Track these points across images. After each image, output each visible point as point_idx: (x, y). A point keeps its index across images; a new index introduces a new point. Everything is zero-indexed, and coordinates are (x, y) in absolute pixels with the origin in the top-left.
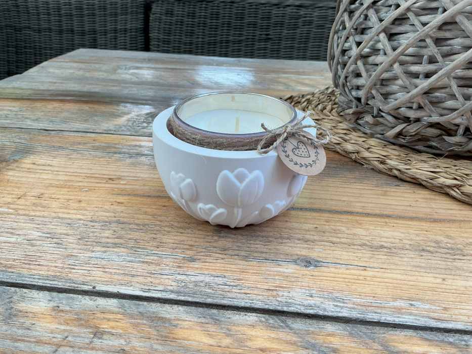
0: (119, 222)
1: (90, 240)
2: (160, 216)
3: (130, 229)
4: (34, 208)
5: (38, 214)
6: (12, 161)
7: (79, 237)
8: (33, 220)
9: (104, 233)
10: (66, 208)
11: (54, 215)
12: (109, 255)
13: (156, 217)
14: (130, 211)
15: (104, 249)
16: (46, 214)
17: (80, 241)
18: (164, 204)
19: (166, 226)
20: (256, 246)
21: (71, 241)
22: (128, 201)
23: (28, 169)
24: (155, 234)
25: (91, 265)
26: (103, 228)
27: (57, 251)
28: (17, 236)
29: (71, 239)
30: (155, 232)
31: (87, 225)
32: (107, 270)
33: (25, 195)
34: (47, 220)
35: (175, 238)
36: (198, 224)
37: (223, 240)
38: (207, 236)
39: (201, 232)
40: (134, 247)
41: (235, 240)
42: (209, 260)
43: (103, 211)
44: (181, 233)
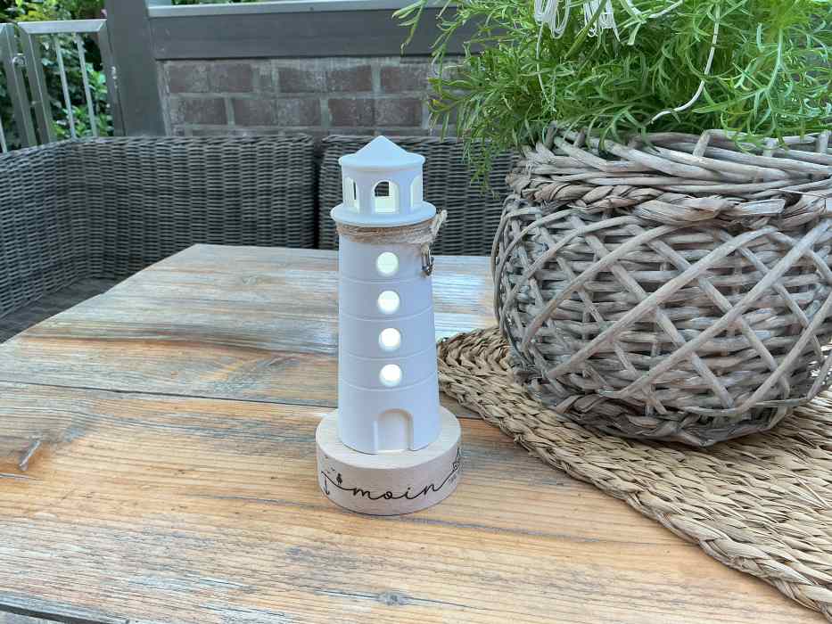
0: (174, 535)
1: (136, 559)
2: (229, 527)
3: (186, 545)
4: (79, 512)
5: (83, 520)
6: (65, 441)
7: (124, 554)
8: (74, 529)
9: (154, 549)
10: (117, 514)
11: (101, 522)
13: (222, 528)
14: (192, 520)
15: (149, 572)
16: (91, 521)
17: (124, 560)
18: (233, 509)
19: (232, 542)
22: (193, 504)
23: (84, 454)
24: (216, 553)
25: (129, 593)
26: (154, 542)
27: (93, 572)
28: (53, 552)
29: (115, 557)
30: (215, 550)
31: (136, 538)
33: (72, 493)
34: (90, 529)
35: (238, 559)
36: (272, 540)
37: (297, 563)
38: (279, 557)
39: (272, 552)
40: (185, 571)
41: (312, 565)
42: (271, 591)
43: (161, 519)
44: (248, 553)
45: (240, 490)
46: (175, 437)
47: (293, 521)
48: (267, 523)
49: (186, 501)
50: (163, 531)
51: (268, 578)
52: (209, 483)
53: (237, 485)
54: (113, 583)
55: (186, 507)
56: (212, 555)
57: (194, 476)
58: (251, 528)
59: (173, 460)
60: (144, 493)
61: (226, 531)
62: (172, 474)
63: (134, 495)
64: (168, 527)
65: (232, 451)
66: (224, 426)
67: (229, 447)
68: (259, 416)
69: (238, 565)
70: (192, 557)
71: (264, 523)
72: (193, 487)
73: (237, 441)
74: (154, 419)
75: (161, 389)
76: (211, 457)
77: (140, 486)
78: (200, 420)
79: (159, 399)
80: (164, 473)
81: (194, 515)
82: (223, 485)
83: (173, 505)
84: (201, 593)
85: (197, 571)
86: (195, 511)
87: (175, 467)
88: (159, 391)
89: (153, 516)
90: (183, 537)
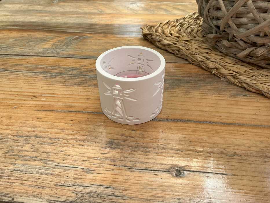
0: (37, 137)
1: (14, 153)
2: (68, 130)
3: (44, 142)
9: (25, 146)
12: (26, 168)
13: (64, 131)
14: (46, 126)
15: (23, 162)
17: (6, 155)
19: (71, 139)
24: (63, 147)
25: (12, 178)
26: (24, 142)
30: (62, 145)
31: (13, 140)
35: (78, 150)
40: (46, 160)
43: (26, 127)
44: (83, 146)
45: (71, 107)
46: (29, 78)
49: (40, 115)
51: (98, 162)
52: (52, 103)
53: (68, 104)
55: (40, 119)
56: (61, 149)
57: (42, 99)
60: (14, 111)
62: (30, 99)
65: (62, 84)
67: (60, 82)
68: (74, 65)
69: (78, 154)
70: (50, 151)
72: (42, 106)
73: (64, 79)
74: (16, 68)
75: (19, 52)
76: (51, 88)
77: (12, 106)
78: (41, 68)
79: (18, 58)
80: (25, 99)
81: (46, 123)
82: (60, 104)
83: (32, 117)
84: (58, 175)
85: (53, 159)
86: (46, 120)
87: (31, 94)
88: (18, 54)
89: (22, 125)
90: (41, 137)
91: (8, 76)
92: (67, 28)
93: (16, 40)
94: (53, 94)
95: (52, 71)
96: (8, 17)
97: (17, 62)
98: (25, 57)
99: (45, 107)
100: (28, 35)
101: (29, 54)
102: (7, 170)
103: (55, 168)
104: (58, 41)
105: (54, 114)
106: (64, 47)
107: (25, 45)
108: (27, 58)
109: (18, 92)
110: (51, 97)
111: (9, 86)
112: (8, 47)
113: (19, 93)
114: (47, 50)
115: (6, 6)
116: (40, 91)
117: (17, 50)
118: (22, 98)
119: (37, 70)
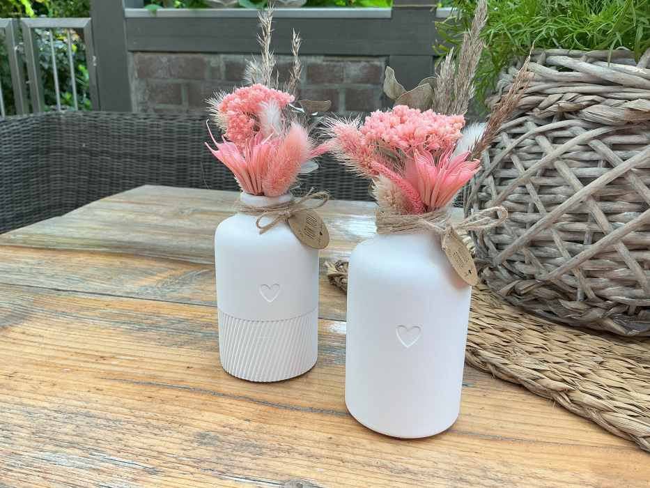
0: (87, 415)
1: (44, 435)
2: (140, 410)
7: (34, 430)
9: (64, 427)
12: (58, 457)
13: (133, 411)
14: (106, 402)
15: (55, 449)
16: (8, 398)
17: (32, 436)
18: (148, 394)
19: (141, 424)
20: (242, 459)
21: (23, 435)
22: (109, 387)
24: (124, 434)
26: (66, 421)
29: (24, 433)
31: (49, 416)
32: (48, 476)
35: (145, 441)
36: (181, 424)
37: (203, 447)
38: (186, 441)
39: (180, 436)
40: (92, 450)
41: (219, 450)
42: (175, 473)
43: (75, 399)
44: (156, 435)
45: (154, 377)
46: (103, 329)
47: (203, 407)
48: (178, 408)
49: (103, 385)
50: (74, 410)
51: (174, 460)
53: (153, 373)
54: (18, 457)
55: (102, 390)
56: (120, 436)
57: (113, 363)
58: (162, 412)
59: (97, 348)
60: (64, 376)
61: (137, 413)
62: (94, 361)
63: (53, 377)
64: (81, 407)
66: (149, 321)
67: (151, 339)
68: (183, 315)
69: (145, 446)
70: (101, 437)
71: (174, 408)
72: (110, 373)
73: (159, 335)
74: (86, 313)
75: (96, 289)
76: (132, 347)
77: (62, 369)
78: (128, 316)
79: (93, 298)
80: (86, 359)
81: (108, 398)
82: (140, 371)
83: (89, 387)
84: (104, 472)
85: (103, 449)
86: (109, 393)
87: (96, 354)
88: (94, 292)
89: (68, 396)
90: (95, 417)
91: (68, 324)
92: (192, 256)
93: (99, 269)
94: (134, 356)
95: (144, 321)
96: (97, 231)
97: (90, 304)
98: (104, 298)
99: (114, 375)
100: (121, 262)
101: (113, 294)
102: (27, 457)
103: (102, 461)
104: (170, 275)
105: (124, 386)
106: (177, 287)
107: (112, 278)
108: (110, 298)
109: (78, 349)
110: (129, 360)
111: (66, 339)
112: (83, 280)
113: (78, 351)
114: (147, 289)
115: (98, 212)
116: (113, 350)
117: (96, 285)
118: (82, 358)
119: (119, 319)
